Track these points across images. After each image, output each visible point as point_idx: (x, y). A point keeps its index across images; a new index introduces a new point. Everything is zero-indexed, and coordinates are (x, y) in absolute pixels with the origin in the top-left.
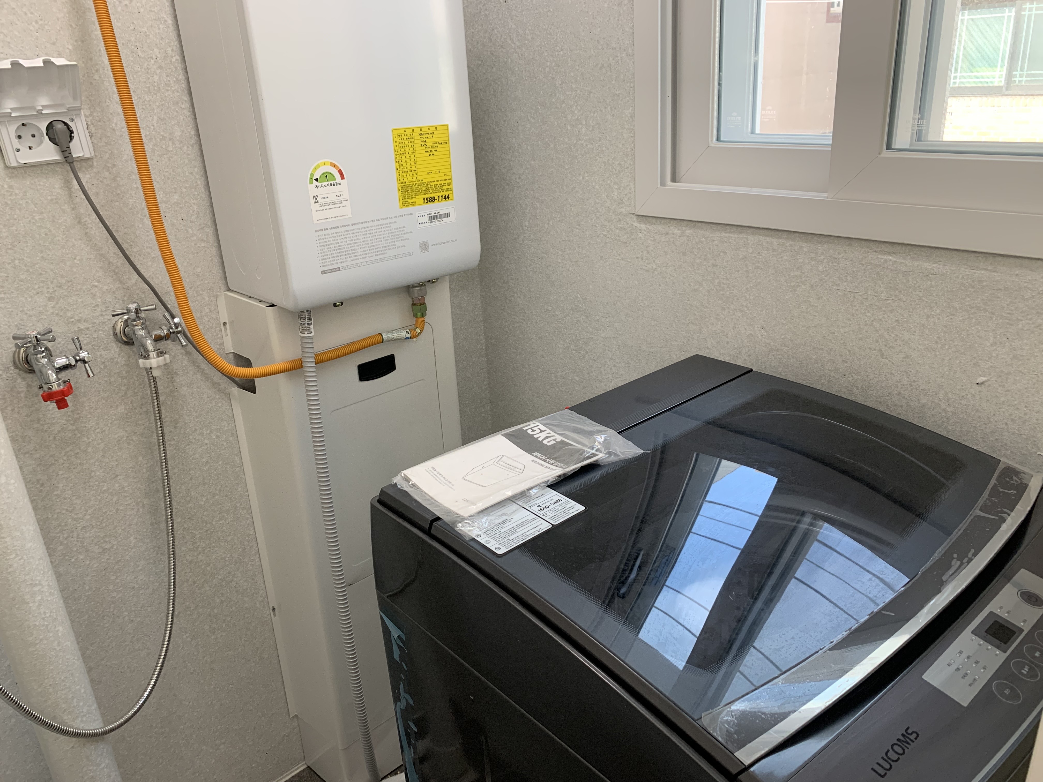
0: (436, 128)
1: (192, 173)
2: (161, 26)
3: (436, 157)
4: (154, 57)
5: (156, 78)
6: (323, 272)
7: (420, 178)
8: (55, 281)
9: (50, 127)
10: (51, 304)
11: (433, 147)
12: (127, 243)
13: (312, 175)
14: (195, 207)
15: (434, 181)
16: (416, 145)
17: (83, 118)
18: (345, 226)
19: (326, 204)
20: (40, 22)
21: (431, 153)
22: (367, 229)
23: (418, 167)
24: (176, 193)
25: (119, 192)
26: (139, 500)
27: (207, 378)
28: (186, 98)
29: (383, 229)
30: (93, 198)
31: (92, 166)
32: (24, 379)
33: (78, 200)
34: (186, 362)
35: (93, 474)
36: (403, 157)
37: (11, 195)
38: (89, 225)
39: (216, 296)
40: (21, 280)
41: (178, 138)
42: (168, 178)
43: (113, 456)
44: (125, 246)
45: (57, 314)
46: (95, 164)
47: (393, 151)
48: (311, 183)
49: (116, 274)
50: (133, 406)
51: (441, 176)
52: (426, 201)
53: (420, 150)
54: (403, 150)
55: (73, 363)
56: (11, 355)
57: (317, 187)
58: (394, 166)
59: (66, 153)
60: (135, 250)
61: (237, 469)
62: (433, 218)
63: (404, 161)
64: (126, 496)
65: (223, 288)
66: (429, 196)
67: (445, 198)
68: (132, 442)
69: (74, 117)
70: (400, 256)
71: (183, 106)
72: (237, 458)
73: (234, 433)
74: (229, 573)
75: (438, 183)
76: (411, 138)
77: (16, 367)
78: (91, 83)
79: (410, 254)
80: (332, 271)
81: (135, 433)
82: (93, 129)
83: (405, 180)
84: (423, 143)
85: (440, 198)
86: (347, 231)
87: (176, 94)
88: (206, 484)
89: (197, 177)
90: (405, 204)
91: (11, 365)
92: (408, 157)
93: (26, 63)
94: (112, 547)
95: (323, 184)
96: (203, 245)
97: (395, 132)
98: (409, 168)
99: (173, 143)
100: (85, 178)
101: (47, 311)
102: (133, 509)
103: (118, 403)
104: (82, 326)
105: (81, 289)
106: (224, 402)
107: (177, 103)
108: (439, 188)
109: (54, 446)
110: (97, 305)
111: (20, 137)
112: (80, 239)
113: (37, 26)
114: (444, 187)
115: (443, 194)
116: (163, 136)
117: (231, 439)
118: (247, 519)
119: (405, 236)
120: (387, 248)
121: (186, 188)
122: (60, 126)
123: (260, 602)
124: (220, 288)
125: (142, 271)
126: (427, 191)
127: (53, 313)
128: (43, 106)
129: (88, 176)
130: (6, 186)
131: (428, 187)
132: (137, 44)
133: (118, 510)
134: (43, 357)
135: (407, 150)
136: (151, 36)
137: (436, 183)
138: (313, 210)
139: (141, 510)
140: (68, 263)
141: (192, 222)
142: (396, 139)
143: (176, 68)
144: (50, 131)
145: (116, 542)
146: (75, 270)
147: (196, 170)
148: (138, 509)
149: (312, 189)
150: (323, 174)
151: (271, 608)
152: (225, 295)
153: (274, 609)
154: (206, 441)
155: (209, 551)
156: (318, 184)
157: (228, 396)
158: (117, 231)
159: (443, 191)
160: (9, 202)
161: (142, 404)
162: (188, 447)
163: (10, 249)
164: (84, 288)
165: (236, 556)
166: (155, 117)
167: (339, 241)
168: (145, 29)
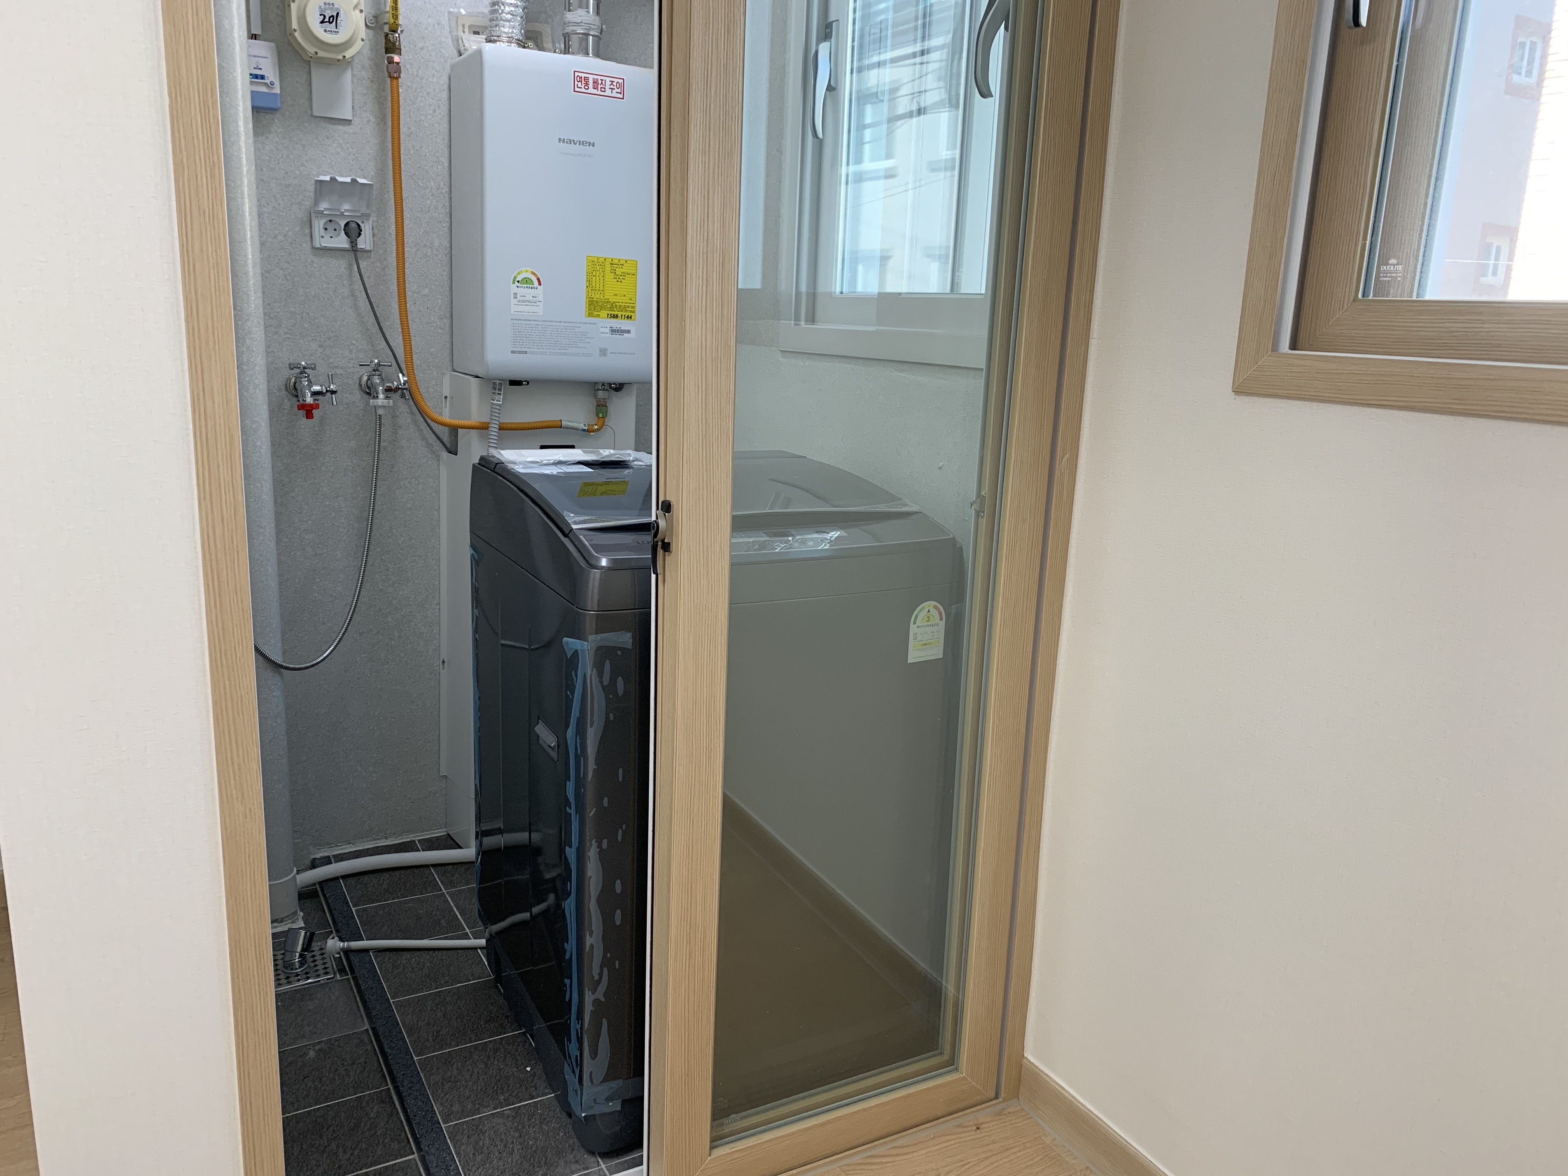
0: (626, 262)
1: (441, 275)
2: (439, 167)
3: (622, 284)
4: (430, 187)
5: (429, 202)
6: (513, 352)
7: (606, 297)
8: (327, 334)
9: (347, 225)
10: (320, 350)
11: (621, 275)
12: (383, 317)
13: (515, 277)
14: (440, 301)
15: (619, 302)
16: (606, 272)
17: (371, 222)
18: (536, 321)
19: (523, 301)
20: (356, 155)
21: (619, 280)
22: (555, 327)
23: (606, 288)
24: (426, 287)
25: (385, 278)
26: (351, 522)
27: (424, 438)
28: (448, 219)
29: (568, 330)
30: (365, 279)
31: (370, 257)
32: (289, 400)
33: (355, 279)
34: (409, 420)
35: (321, 489)
36: (594, 278)
37: (311, 267)
38: (359, 299)
39: (443, 374)
40: (305, 328)
41: (436, 247)
42: (423, 276)
43: (338, 480)
44: (381, 319)
45: (323, 359)
46: (372, 256)
47: (586, 273)
48: (514, 283)
49: (370, 338)
50: (362, 444)
51: (626, 299)
52: (609, 316)
53: (609, 276)
54: (594, 273)
55: (324, 391)
56: (285, 380)
57: (518, 287)
58: (584, 284)
59: (354, 243)
60: (388, 324)
61: (435, 523)
62: (613, 331)
63: (594, 281)
64: (341, 515)
65: (450, 369)
66: (613, 313)
67: (628, 317)
68: (355, 473)
69: (365, 221)
70: (581, 355)
71: (444, 225)
72: (435, 513)
73: (437, 491)
74: (411, 612)
75: (623, 304)
76: (602, 265)
77: (286, 389)
78: (382, 200)
79: (590, 355)
80: (520, 352)
81: (359, 466)
82: (376, 231)
83: (593, 296)
84: (613, 271)
85: (623, 317)
86: (538, 325)
87: (441, 216)
88: (406, 526)
89: (445, 279)
90: (590, 315)
91: (283, 388)
92: (598, 279)
93: (340, 179)
94: (322, 554)
95: (524, 286)
96: (440, 331)
97: (589, 258)
98: (598, 288)
99: (432, 251)
100: (363, 264)
101: (316, 354)
102: (345, 528)
103: (351, 438)
104: (339, 371)
105: (343, 344)
106: (433, 462)
107: (441, 222)
108: (625, 308)
109: (298, 457)
110: (352, 359)
111: (326, 229)
112: (350, 307)
113: (353, 157)
114: (627, 309)
115: (627, 314)
116: (425, 244)
117: (433, 494)
118: (435, 570)
119: (587, 340)
120: (570, 346)
121: (435, 285)
122: (353, 225)
123: (432, 650)
124: (448, 368)
125: (390, 341)
126: (611, 309)
127: (320, 357)
128: (345, 210)
129: (365, 263)
130: (309, 260)
131: (613, 306)
132: (420, 177)
133: (333, 524)
134: (305, 381)
135: (598, 273)
136: (431, 173)
137: (621, 304)
138: (512, 305)
139: (351, 530)
140: (339, 323)
141: (435, 312)
142: (588, 264)
143: (444, 197)
144: (347, 227)
145: (326, 551)
146: (342, 329)
147: (445, 273)
148: (349, 530)
149: (514, 288)
150: (524, 278)
151: (441, 661)
152: (450, 374)
153: (443, 662)
154: (413, 490)
155: (398, 586)
156: (518, 284)
157: (438, 458)
158: (378, 307)
159: (626, 311)
160: (309, 272)
161: (369, 445)
162: (398, 490)
163: (302, 304)
164: (346, 343)
165: (420, 599)
166: (422, 230)
167: (529, 331)
168: (427, 168)
